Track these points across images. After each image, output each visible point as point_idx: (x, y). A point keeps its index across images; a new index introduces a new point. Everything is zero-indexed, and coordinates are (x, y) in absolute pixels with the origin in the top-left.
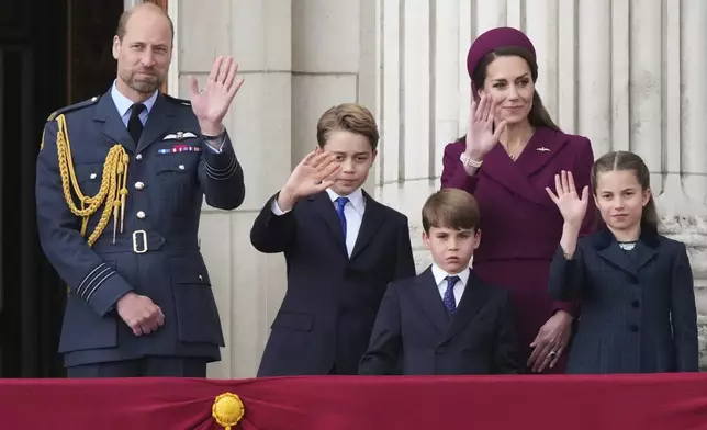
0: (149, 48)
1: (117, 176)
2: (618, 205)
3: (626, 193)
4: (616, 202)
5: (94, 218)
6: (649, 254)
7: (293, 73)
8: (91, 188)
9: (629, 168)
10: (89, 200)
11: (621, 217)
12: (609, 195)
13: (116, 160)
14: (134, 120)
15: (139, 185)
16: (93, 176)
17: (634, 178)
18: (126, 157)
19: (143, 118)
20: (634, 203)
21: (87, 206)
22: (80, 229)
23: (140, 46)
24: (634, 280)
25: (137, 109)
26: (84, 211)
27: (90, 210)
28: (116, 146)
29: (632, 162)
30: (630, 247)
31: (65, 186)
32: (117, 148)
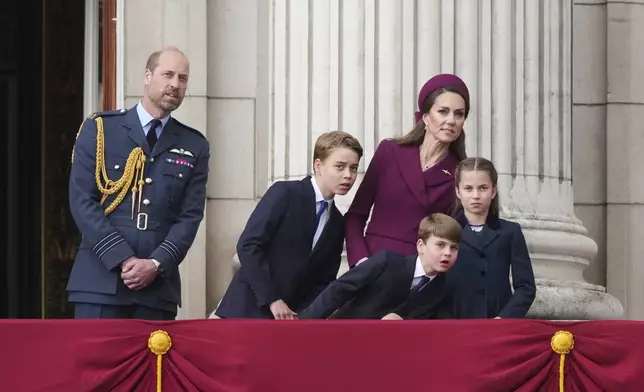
0: (176, 76)
1: (136, 170)
2: (476, 196)
3: (482, 187)
4: (475, 193)
5: (112, 197)
6: (493, 234)
7: (208, 98)
8: (116, 175)
9: (485, 169)
10: (112, 184)
11: (477, 205)
12: (469, 188)
13: (136, 158)
14: (152, 132)
15: (148, 180)
16: (117, 167)
17: (488, 178)
18: (143, 158)
19: (159, 132)
20: (486, 195)
21: (109, 187)
22: (99, 201)
23: (170, 74)
24: (483, 256)
25: (156, 123)
26: (106, 190)
27: (112, 191)
28: (137, 148)
29: (487, 166)
30: (479, 229)
31: (97, 170)
32: (138, 150)
